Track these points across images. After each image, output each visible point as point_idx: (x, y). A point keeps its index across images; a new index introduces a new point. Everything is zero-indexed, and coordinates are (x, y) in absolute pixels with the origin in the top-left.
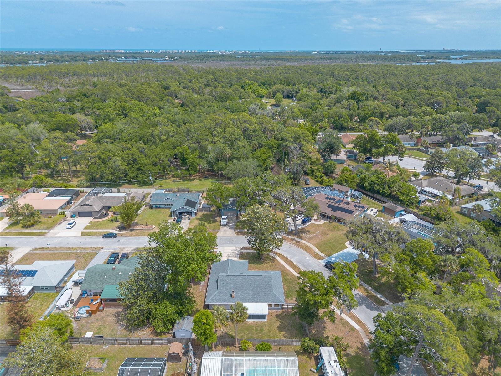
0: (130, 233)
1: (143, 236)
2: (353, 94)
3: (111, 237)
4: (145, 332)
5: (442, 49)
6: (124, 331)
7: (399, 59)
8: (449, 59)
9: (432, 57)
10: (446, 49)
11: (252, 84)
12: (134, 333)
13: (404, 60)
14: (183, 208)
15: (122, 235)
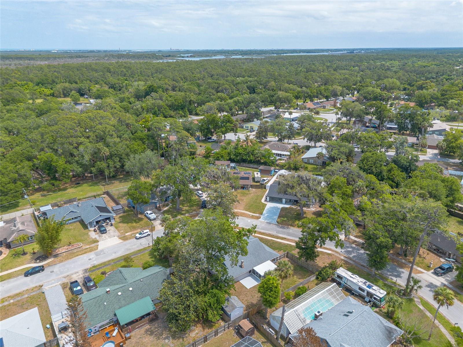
0: (56, 259)
1: (77, 257)
2: (150, 87)
3: (38, 272)
4: (197, 331)
5: (170, 49)
6: (175, 341)
7: (146, 57)
8: (183, 57)
9: (169, 56)
10: (173, 48)
11: (27, 84)
12: (186, 337)
13: (149, 58)
14: (101, 216)
15: (49, 265)
